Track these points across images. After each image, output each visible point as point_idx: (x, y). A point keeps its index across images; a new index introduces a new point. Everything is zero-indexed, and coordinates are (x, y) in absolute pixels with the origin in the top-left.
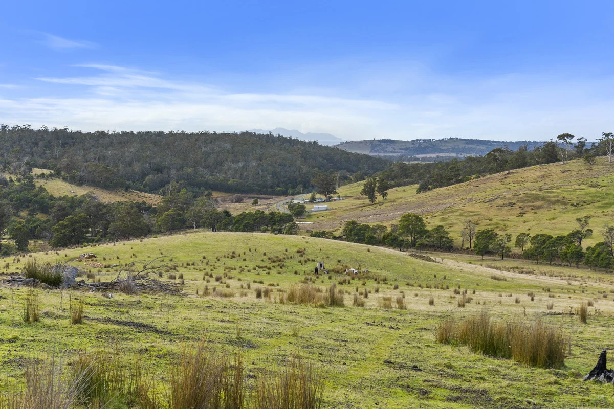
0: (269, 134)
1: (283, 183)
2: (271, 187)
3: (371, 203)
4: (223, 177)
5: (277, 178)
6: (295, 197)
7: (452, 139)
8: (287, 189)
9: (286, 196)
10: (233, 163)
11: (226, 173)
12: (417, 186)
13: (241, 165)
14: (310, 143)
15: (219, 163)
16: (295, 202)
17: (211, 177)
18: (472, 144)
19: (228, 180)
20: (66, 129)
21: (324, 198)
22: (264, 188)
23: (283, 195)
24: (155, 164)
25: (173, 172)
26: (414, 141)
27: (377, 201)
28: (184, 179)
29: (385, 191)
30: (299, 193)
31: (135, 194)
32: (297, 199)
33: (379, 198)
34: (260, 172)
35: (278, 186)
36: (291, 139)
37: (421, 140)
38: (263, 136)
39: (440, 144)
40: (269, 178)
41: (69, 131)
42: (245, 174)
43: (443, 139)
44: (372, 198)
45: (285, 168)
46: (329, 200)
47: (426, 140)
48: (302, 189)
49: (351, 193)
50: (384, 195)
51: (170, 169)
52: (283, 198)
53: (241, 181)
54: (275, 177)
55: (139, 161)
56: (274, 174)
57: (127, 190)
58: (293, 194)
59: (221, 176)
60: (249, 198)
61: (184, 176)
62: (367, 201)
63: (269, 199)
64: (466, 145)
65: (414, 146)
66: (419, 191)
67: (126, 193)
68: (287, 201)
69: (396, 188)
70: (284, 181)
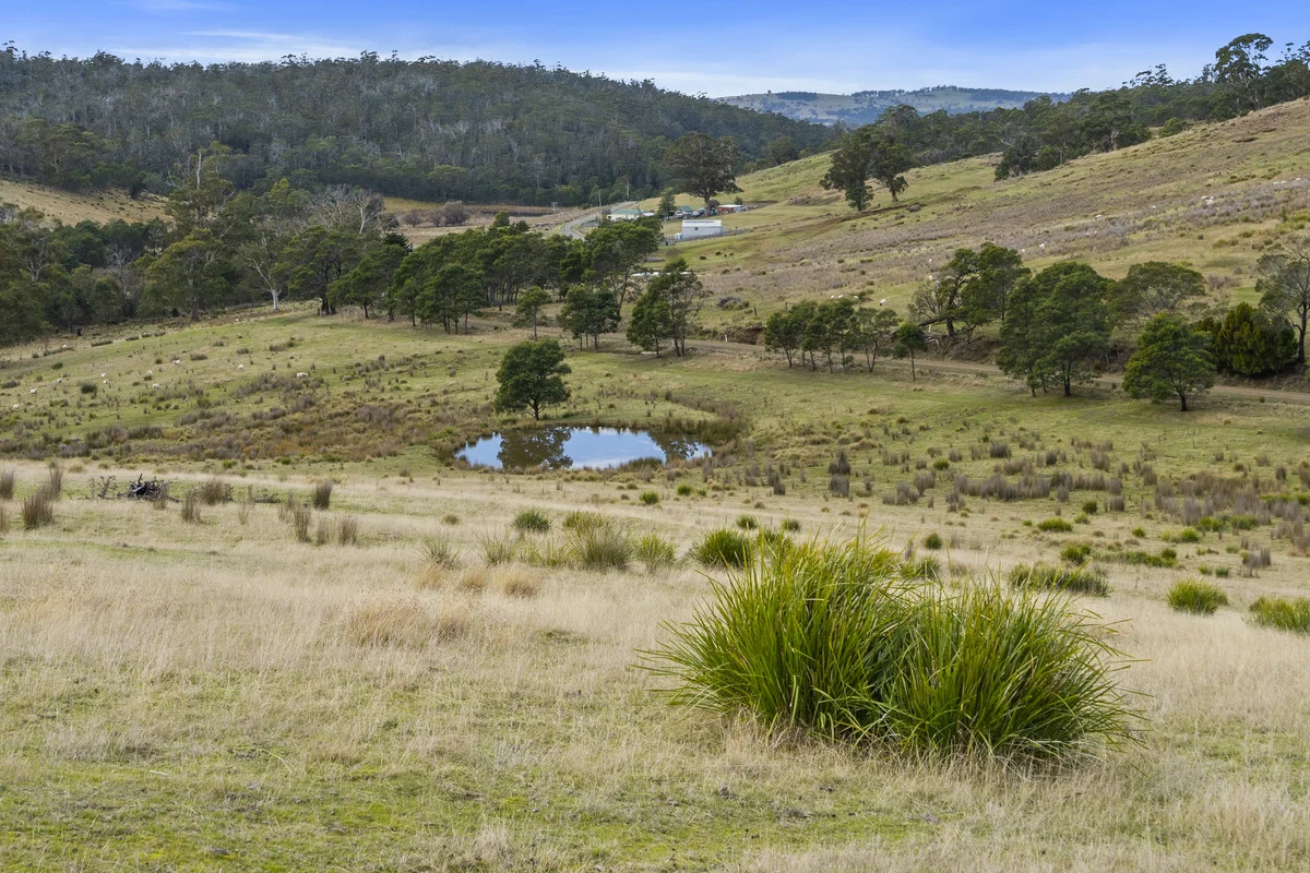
0: (534, 65)
1: (575, 173)
2: (545, 185)
3: (855, 211)
4: (414, 159)
5: (559, 160)
6: (613, 207)
7: (944, 88)
8: (587, 191)
9: (585, 208)
10: (442, 124)
11: (423, 150)
12: (997, 157)
13: (462, 128)
14: (635, 85)
15: (403, 127)
16: (614, 217)
17: (381, 161)
18: (986, 99)
19: (428, 168)
20: (10, 51)
21: (698, 203)
22: (523, 187)
23: (579, 205)
24: (229, 127)
25: (278, 148)
26: (857, 95)
27: (873, 203)
28: (308, 166)
29: (898, 175)
30: (619, 199)
31: (159, 205)
32: (616, 212)
33: (879, 193)
34: (514, 144)
35: (564, 182)
36: (588, 77)
37: (872, 92)
38: (520, 70)
39: (916, 101)
40: (538, 162)
41: (18, 55)
42: (474, 151)
43: (922, 91)
44: (859, 197)
45: (580, 136)
46: (713, 210)
47: (884, 92)
48: (628, 187)
49: (770, 192)
50: (896, 187)
51: (269, 140)
52: (576, 211)
53: (463, 170)
54: (555, 159)
55: (183, 120)
56: (552, 150)
57: (134, 195)
58: (606, 201)
59: (410, 158)
60: (484, 213)
61: (308, 159)
62: (842, 206)
63: (540, 215)
64: (973, 103)
65: (860, 106)
66: (1002, 173)
67: (134, 202)
68: (593, 217)
69: (917, 169)
70: (578, 170)
